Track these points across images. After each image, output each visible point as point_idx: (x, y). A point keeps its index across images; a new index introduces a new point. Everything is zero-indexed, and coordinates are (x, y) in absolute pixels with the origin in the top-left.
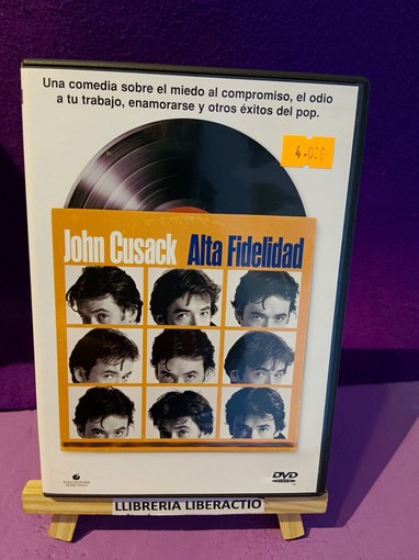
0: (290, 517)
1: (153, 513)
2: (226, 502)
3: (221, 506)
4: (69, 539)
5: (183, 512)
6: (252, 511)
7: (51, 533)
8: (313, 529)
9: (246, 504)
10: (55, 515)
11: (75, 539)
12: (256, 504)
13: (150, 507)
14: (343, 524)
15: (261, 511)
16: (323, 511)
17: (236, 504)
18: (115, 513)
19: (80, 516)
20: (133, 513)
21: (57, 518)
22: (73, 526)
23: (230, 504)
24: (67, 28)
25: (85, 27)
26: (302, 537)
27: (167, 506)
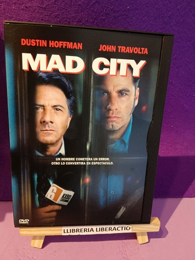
0: (142, 234)
1: (81, 234)
2: (115, 227)
3: (112, 229)
4: (41, 247)
5: (95, 233)
6: (126, 231)
7: (32, 245)
8: (151, 239)
9: (123, 228)
10: (34, 236)
11: (43, 247)
12: (128, 228)
13: (80, 231)
14: (165, 237)
15: (130, 231)
16: (158, 230)
17: (119, 229)
18: (63, 234)
19: (46, 236)
20: (72, 234)
21: (35, 238)
22: (42, 241)
23: (116, 229)
24: (47, 17)
25: (56, 17)
26: (147, 243)
27: (87, 230)
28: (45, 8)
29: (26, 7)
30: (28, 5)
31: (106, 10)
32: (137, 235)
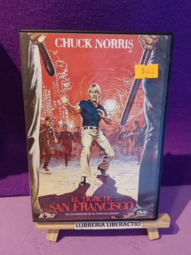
0: (153, 230)
1: (92, 228)
2: (125, 223)
3: (123, 225)
4: (55, 240)
5: (106, 228)
6: (136, 227)
7: (47, 238)
8: (162, 236)
9: (134, 224)
10: (49, 230)
11: (57, 241)
12: (138, 224)
13: (91, 225)
14: (176, 234)
15: (140, 227)
16: (168, 227)
17: (129, 224)
18: (76, 228)
19: (60, 230)
20: (84, 228)
21: (50, 231)
22: (57, 235)
23: (127, 224)
24: (49, 19)
25: (57, 18)
26: (158, 239)
27: (99, 225)
28: (47, 11)
29: (30, 12)
32: (148, 230)
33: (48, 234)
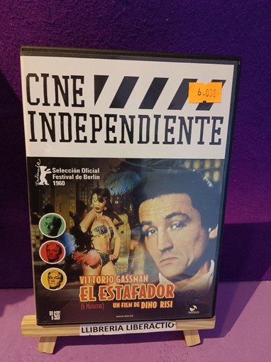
0: (192, 332)
1: (106, 333)
2: (152, 324)
3: (149, 327)
4: (51, 352)
5: (125, 332)
6: (168, 329)
7: (39, 349)
8: (205, 339)
9: (164, 325)
11: (54, 353)
12: (171, 325)
13: (104, 329)
15: (174, 329)
16: (213, 327)
17: (158, 326)
18: (81, 334)
19: (58, 337)
20: (93, 334)
21: (43, 339)
22: (53, 344)
23: (155, 325)
24: (56, 36)
25: (69, 36)
26: (199, 344)
27: (114, 329)
28: (54, 24)
30: (31, 20)
31: (136, 24)
32: (185, 333)
33: (40, 344)
